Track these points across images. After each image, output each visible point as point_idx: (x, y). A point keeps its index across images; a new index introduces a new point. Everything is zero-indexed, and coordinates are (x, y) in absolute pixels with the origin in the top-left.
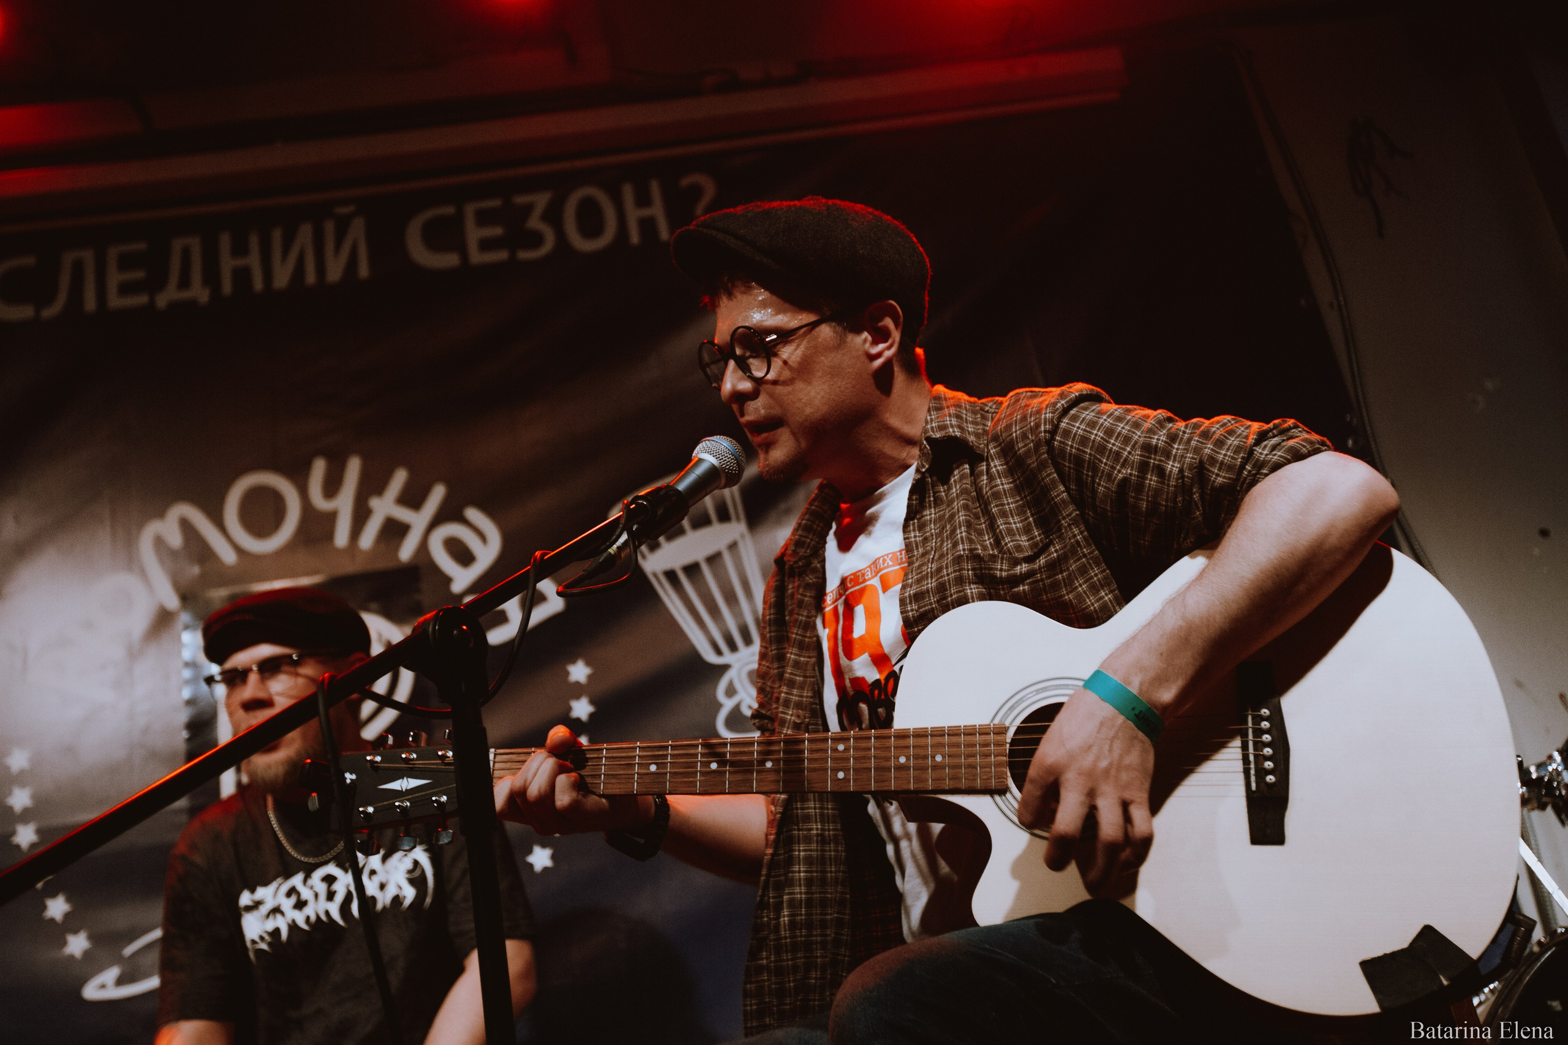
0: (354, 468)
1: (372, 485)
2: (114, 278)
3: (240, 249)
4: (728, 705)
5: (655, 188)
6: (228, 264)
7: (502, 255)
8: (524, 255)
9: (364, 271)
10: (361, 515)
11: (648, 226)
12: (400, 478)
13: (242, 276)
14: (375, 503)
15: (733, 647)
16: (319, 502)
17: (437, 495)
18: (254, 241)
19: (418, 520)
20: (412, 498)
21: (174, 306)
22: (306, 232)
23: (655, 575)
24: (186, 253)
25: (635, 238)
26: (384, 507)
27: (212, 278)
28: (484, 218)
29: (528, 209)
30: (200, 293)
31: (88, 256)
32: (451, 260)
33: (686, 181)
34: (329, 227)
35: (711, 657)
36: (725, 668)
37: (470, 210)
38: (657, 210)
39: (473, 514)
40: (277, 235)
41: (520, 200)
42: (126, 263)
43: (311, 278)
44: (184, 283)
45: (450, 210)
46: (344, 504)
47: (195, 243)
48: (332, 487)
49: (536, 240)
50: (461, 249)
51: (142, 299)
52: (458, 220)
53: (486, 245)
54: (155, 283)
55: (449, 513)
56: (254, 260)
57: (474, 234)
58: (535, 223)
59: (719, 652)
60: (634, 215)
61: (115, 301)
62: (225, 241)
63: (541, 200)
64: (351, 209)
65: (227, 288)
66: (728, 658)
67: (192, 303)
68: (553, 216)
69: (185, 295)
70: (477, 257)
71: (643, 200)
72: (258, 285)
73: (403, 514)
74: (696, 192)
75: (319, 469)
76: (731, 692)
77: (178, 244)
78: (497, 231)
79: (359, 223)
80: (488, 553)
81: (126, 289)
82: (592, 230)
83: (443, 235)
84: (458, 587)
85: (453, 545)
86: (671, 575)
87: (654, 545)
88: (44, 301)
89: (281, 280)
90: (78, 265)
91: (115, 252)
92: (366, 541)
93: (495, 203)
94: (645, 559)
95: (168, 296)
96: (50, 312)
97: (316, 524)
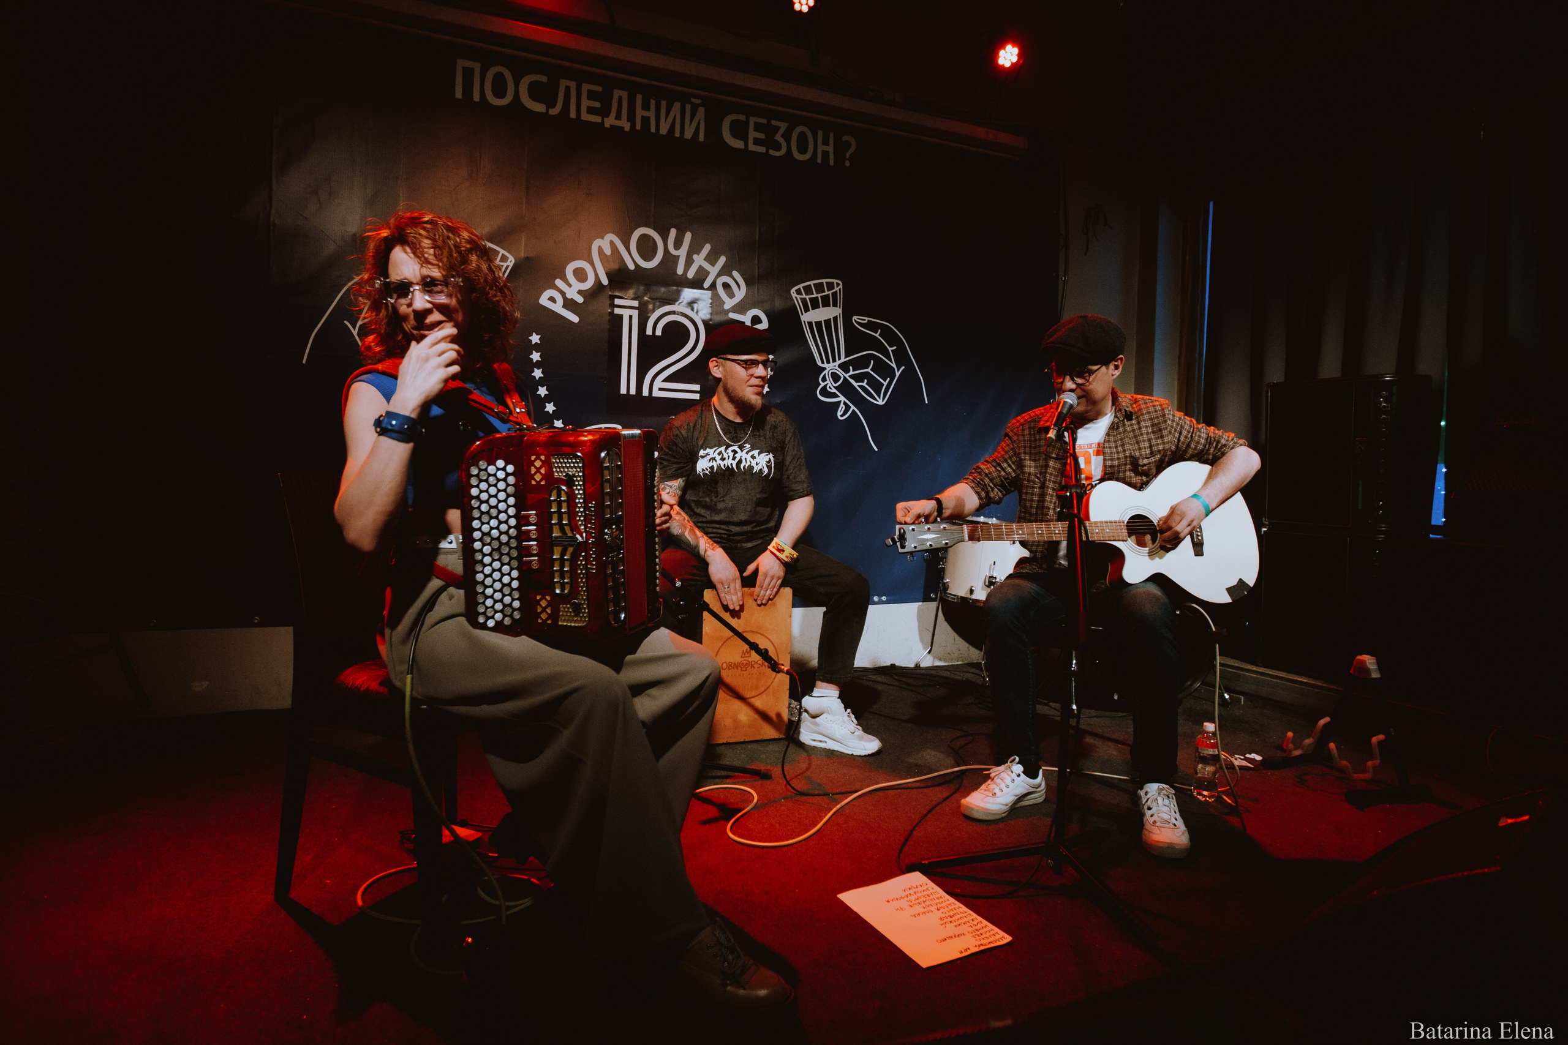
0: (688, 236)
1: (694, 249)
2: (586, 103)
3: (646, 107)
4: (823, 384)
5: (832, 137)
6: (640, 113)
7: (761, 149)
8: (772, 152)
9: (701, 138)
10: (689, 262)
11: (825, 154)
12: (707, 248)
13: (646, 121)
14: (695, 257)
15: (828, 362)
16: (672, 250)
17: (722, 260)
18: (653, 102)
19: (713, 271)
20: (712, 259)
21: (613, 127)
22: (677, 106)
23: (804, 322)
24: (620, 98)
25: (819, 161)
26: (699, 260)
27: (631, 118)
28: (758, 128)
29: (779, 128)
30: (625, 125)
31: (573, 85)
32: (739, 144)
34: (688, 107)
35: (819, 363)
36: (825, 369)
37: (752, 120)
38: (830, 149)
39: (735, 274)
40: (664, 103)
41: (774, 123)
42: (592, 95)
43: (677, 134)
44: (618, 117)
45: (743, 118)
46: (682, 253)
47: (625, 95)
48: (678, 244)
49: (778, 147)
50: (745, 139)
51: (597, 119)
52: (746, 124)
53: (757, 142)
54: (604, 112)
55: (725, 271)
56: (651, 114)
57: (752, 134)
58: (778, 137)
59: (823, 363)
60: (821, 148)
61: (586, 117)
62: (639, 99)
63: (784, 126)
64: (698, 101)
65: (638, 127)
66: (825, 365)
67: (622, 129)
68: (787, 136)
69: (618, 123)
70: (752, 147)
71: (826, 142)
72: (653, 130)
73: (707, 266)
74: (848, 145)
75: (673, 234)
76: (824, 379)
77: (617, 93)
78: (762, 136)
79: (701, 111)
80: (740, 293)
81: (591, 110)
82: (802, 149)
83: (740, 131)
84: (727, 307)
85: (726, 286)
86: (810, 324)
87: (807, 310)
88: (551, 104)
89: (664, 131)
90: (568, 89)
91: (586, 87)
92: (691, 275)
93: (764, 121)
94: (802, 314)
95: (609, 122)
96: (554, 112)
97: (669, 260)
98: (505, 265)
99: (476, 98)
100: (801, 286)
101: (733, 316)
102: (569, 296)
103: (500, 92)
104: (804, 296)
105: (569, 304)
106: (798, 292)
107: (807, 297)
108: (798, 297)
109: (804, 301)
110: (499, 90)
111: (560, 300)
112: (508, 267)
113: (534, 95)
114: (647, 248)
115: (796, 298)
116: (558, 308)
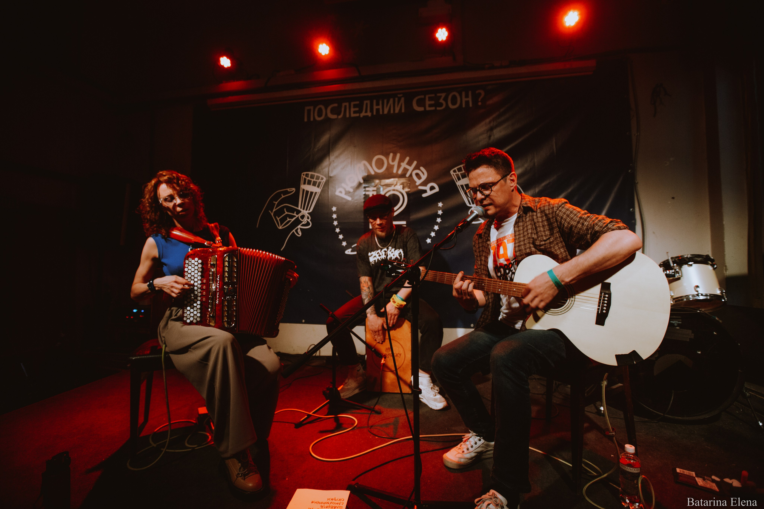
0: (398, 155)
1: (402, 160)
2: (353, 110)
3: (378, 104)
5: (470, 93)
6: (375, 107)
7: (433, 108)
8: (438, 109)
9: (403, 111)
10: (399, 166)
11: (467, 103)
12: (407, 159)
13: (378, 110)
14: (402, 164)
16: (391, 163)
17: (415, 163)
18: (381, 102)
19: (410, 168)
20: (410, 164)
21: (364, 116)
22: (391, 100)
23: (459, 185)
24: (367, 104)
25: (464, 106)
26: (404, 165)
27: (372, 111)
28: (430, 99)
29: (441, 97)
30: (369, 114)
31: (347, 104)
32: (421, 109)
33: (477, 92)
34: (396, 99)
35: (468, 205)
36: (471, 207)
37: (427, 97)
38: (470, 99)
39: (422, 168)
40: (385, 101)
41: (439, 95)
42: (355, 106)
43: (392, 112)
44: (366, 112)
45: (423, 97)
46: (396, 163)
47: (368, 102)
48: (393, 160)
49: (441, 105)
50: (425, 106)
51: (357, 115)
52: (425, 99)
53: (430, 106)
54: (360, 112)
55: (417, 168)
56: (380, 107)
57: (428, 103)
58: (441, 101)
59: (470, 205)
60: (464, 99)
61: (353, 115)
62: (375, 102)
63: (443, 95)
64: (401, 95)
65: (375, 113)
67: (368, 116)
68: (446, 99)
69: (366, 114)
70: (428, 109)
71: (467, 96)
72: (381, 113)
73: (408, 167)
74: (480, 94)
75: (391, 155)
77: (365, 102)
78: (433, 102)
79: (403, 99)
80: (424, 177)
81: (355, 112)
82: (454, 103)
83: (421, 103)
84: (417, 184)
85: (417, 175)
86: (462, 186)
87: (459, 179)
88: (339, 114)
89: (386, 112)
90: (345, 106)
91: (352, 103)
92: (400, 172)
93: (433, 95)
94: (457, 182)
95: (363, 114)
96: (340, 117)
97: (390, 167)
98: (322, 181)
99: (312, 119)
100: (456, 168)
101: (421, 188)
102: (347, 190)
103: (320, 115)
104: (458, 173)
105: (347, 193)
106: (455, 171)
107: (459, 173)
108: (454, 174)
109: (457, 175)
110: (320, 114)
111: (344, 192)
112: (323, 182)
113: (332, 112)
114: (380, 164)
115: (453, 174)
116: (343, 195)
